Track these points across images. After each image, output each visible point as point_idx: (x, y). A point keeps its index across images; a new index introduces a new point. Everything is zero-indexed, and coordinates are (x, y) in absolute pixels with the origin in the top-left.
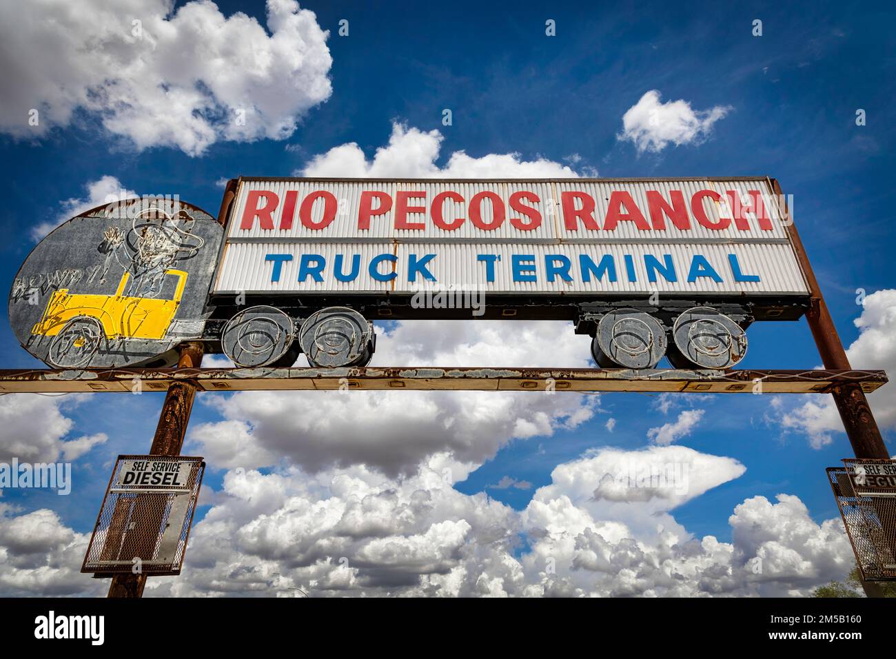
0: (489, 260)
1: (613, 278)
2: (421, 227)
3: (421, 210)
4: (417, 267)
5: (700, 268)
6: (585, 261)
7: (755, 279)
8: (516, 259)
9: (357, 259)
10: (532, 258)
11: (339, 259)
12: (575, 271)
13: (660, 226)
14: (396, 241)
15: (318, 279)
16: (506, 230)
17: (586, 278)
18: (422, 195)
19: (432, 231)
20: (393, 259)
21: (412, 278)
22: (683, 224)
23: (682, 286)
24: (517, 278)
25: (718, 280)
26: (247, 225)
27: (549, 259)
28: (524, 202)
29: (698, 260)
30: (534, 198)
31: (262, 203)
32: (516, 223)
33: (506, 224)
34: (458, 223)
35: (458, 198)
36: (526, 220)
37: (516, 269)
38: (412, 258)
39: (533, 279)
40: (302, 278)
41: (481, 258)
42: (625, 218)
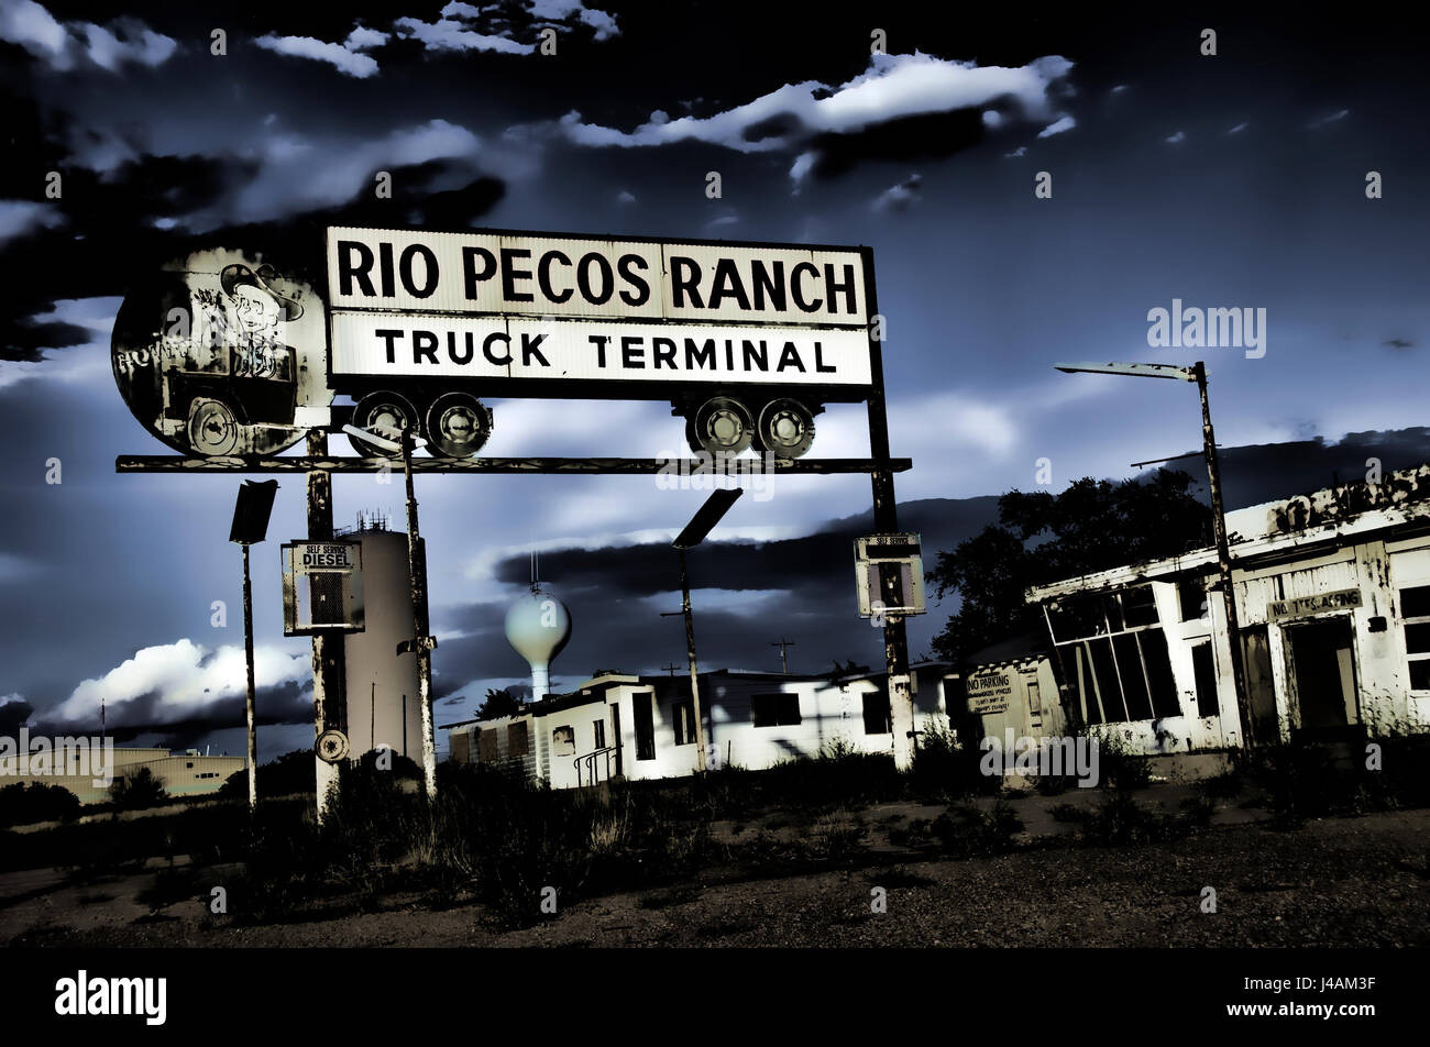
0: (600, 341)
1: (713, 366)
2: (529, 298)
3: (527, 275)
4: (531, 347)
5: (790, 356)
6: (690, 344)
7: (832, 369)
8: (626, 341)
9: (469, 337)
10: (639, 341)
11: (451, 336)
12: (680, 358)
13: (760, 305)
14: (507, 315)
15: (434, 360)
16: (615, 306)
17: (689, 366)
18: (526, 254)
19: (541, 303)
20: (506, 338)
21: (526, 362)
22: (780, 305)
23: (772, 376)
24: (627, 364)
25: (802, 369)
26: (346, 289)
27: (657, 342)
28: (633, 267)
29: (789, 347)
30: (642, 264)
31: (356, 260)
32: (625, 296)
33: (616, 296)
34: (567, 294)
35: (565, 261)
36: (635, 293)
37: (627, 353)
38: (525, 337)
39: (641, 365)
40: (417, 360)
41: (592, 339)
42: (729, 294)
